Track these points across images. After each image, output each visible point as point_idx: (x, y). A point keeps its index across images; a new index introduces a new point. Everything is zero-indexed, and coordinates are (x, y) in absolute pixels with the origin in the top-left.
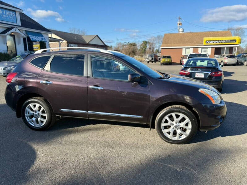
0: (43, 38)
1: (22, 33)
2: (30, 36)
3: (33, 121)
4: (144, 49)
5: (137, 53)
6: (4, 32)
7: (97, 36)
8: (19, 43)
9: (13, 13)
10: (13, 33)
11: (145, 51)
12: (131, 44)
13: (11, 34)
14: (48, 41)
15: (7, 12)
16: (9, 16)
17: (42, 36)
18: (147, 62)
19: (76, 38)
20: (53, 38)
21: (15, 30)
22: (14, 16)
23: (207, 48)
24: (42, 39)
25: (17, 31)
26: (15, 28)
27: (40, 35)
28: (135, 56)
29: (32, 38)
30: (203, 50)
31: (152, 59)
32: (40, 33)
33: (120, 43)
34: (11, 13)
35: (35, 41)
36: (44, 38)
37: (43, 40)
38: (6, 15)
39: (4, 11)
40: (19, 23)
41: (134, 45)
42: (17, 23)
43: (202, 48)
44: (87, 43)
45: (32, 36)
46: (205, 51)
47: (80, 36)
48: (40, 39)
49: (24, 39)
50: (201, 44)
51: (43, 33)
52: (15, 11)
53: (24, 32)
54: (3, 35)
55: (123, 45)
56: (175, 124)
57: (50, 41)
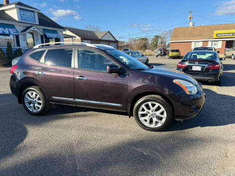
0: (58, 35)
1: (39, 30)
2: (46, 33)
3: (31, 107)
4: (155, 43)
5: (148, 47)
6: (24, 31)
7: (109, 32)
8: (37, 40)
9: (32, 13)
10: (32, 32)
11: (156, 45)
12: (143, 39)
13: (30, 32)
14: (62, 37)
15: (27, 12)
16: (28, 16)
17: (57, 33)
18: (155, 56)
19: (89, 35)
20: (67, 35)
22: (33, 16)
23: (218, 41)
25: (36, 29)
26: (33, 27)
27: (55, 32)
28: (146, 50)
29: (49, 35)
30: (213, 43)
31: (161, 53)
33: (132, 38)
34: (30, 13)
35: (52, 38)
37: (58, 37)
38: (26, 15)
39: (25, 12)
40: (37, 23)
41: (146, 39)
42: (35, 22)
43: (212, 41)
44: (100, 38)
45: (49, 34)
46: (215, 44)
47: (94, 32)
48: (55, 36)
49: (42, 37)
50: (211, 37)
51: (58, 31)
52: (33, 12)
53: (41, 30)
54: (24, 33)
55: (135, 40)
56: (151, 113)
57: (65, 38)
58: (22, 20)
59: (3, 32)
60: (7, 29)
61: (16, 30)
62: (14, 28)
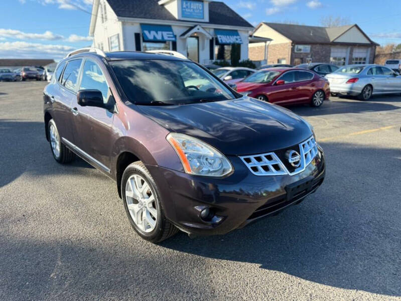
0: (238, 37)
2: (219, 36)
6: (184, 34)
7: (356, 26)
8: (203, 49)
10: (195, 34)
13: (192, 35)
14: (245, 42)
15: (192, 4)
16: (194, 10)
17: (238, 35)
19: (311, 34)
20: (255, 37)
21: (198, 29)
22: (201, 8)
24: (237, 39)
25: (201, 30)
26: (198, 27)
27: (235, 33)
32: (236, 31)
34: (197, 4)
35: (227, 44)
36: (240, 38)
37: (237, 42)
38: (190, 9)
39: (189, 4)
40: (207, 19)
42: (203, 18)
44: (331, 40)
45: (221, 36)
48: (232, 39)
49: (211, 42)
51: (240, 30)
53: (212, 31)
54: (184, 37)
57: (251, 42)
58: (183, 17)
59: (154, 37)
60: (160, 33)
61: (173, 34)
62: (171, 30)
